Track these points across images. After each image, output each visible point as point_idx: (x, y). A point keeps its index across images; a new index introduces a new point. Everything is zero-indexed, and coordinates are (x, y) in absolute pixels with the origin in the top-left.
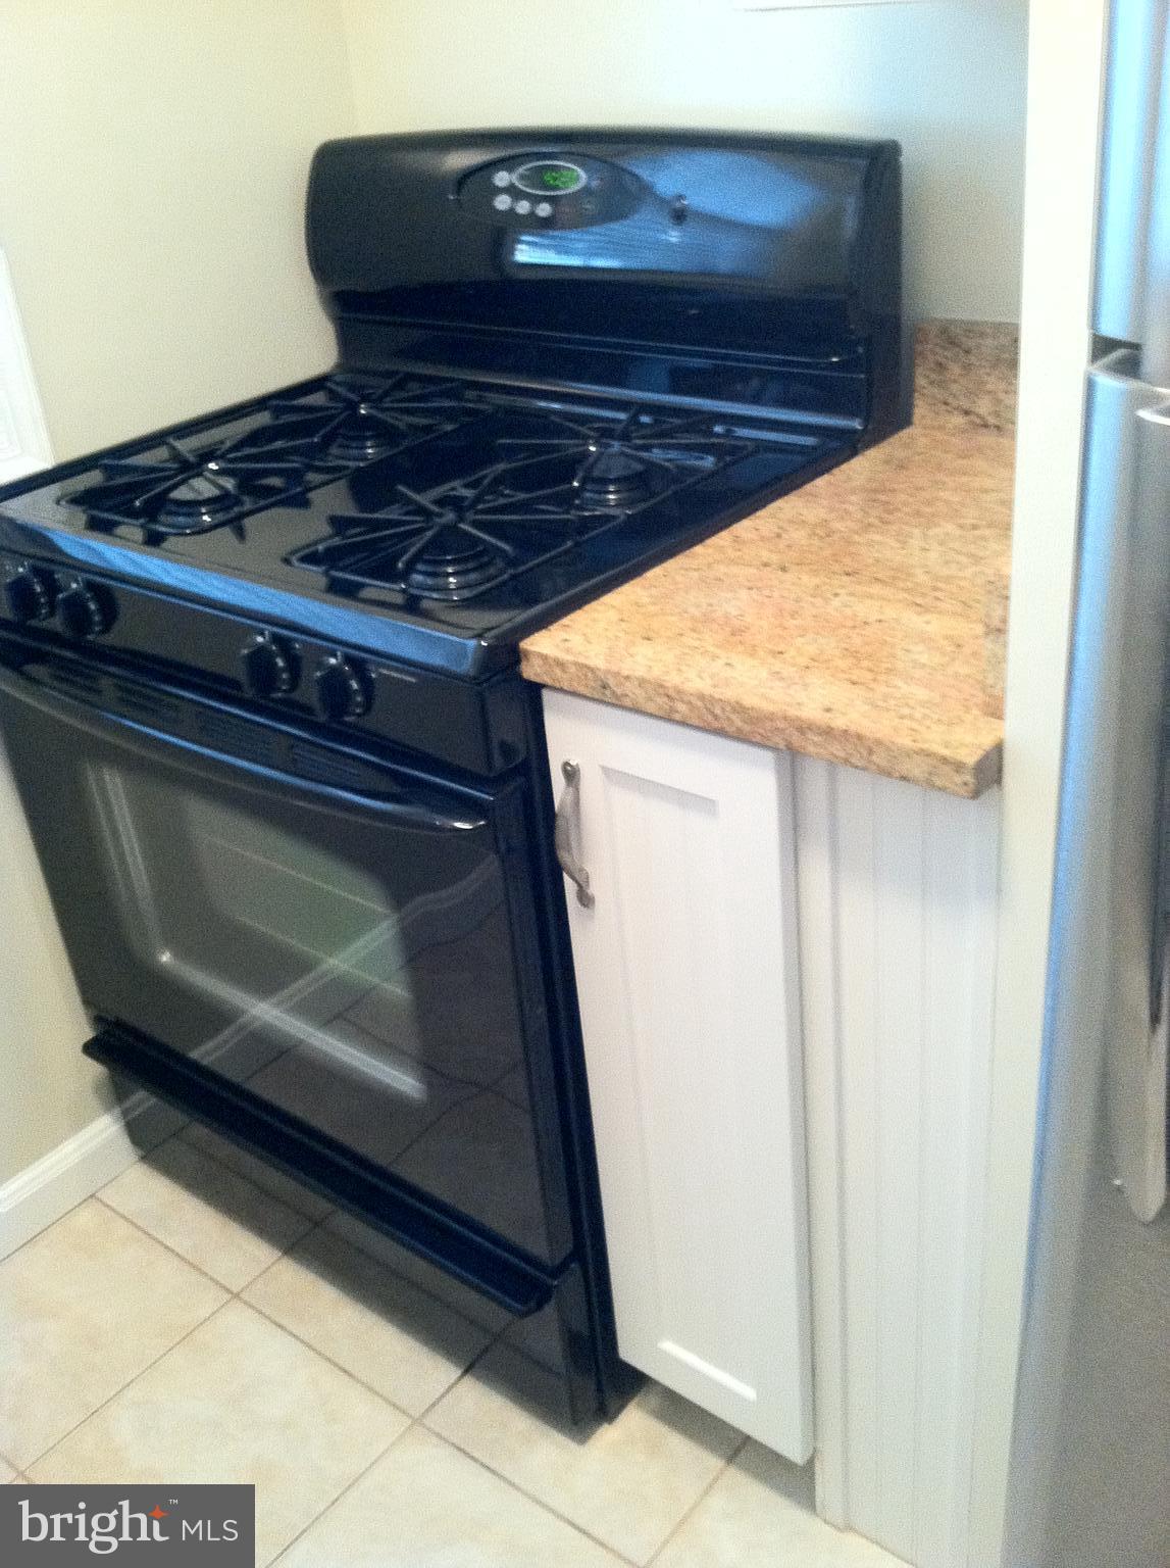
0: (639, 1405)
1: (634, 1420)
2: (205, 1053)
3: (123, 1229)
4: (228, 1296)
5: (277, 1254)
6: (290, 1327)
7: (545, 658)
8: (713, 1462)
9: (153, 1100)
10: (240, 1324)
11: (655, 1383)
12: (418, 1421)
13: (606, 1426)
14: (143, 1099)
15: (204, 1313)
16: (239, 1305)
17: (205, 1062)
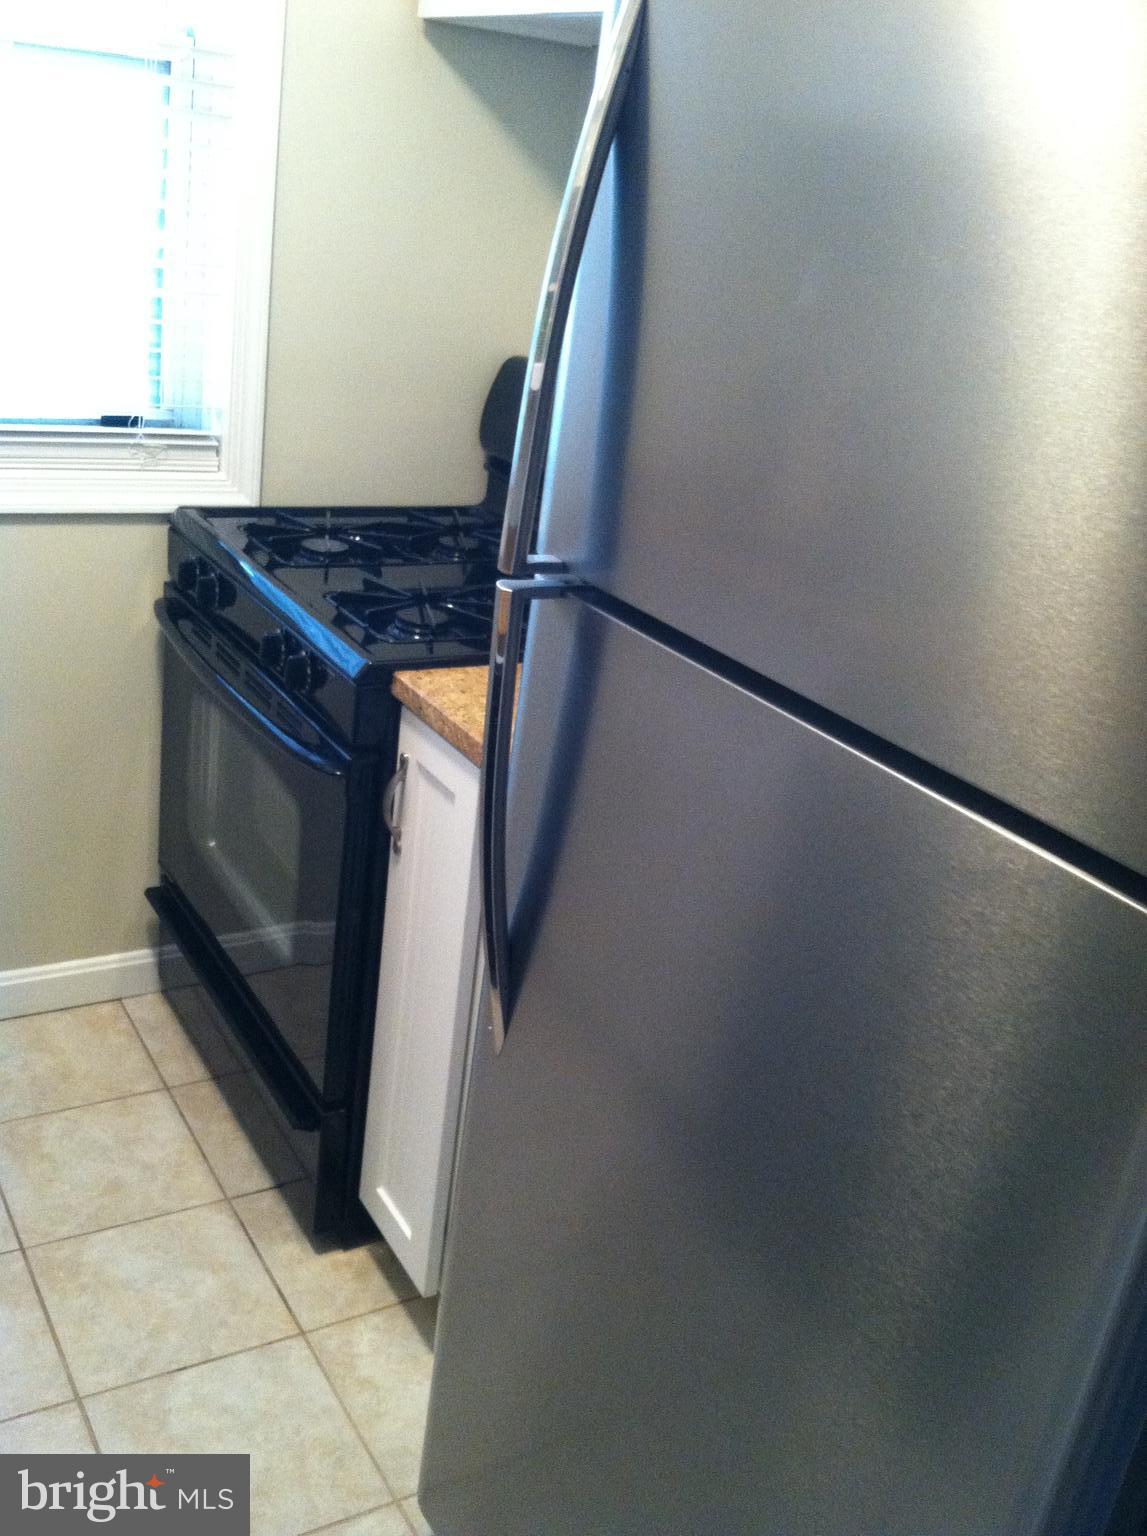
0: (369, 1250)
1: (360, 1255)
2: (228, 940)
3: (124, 1024)
4: (161, 1086)
5: (207, 1076)
6: (187, 1118)
7: (402, 683)
8: (391, 1297)
9: (180, 955)
10: (160, 1104)
11: (386, 1244)
12: (227, 1200)
13: (341, 1251)
14: (173, 950)
15: (142, 1088)
16: (167, 1095)
17: (224, 946)
